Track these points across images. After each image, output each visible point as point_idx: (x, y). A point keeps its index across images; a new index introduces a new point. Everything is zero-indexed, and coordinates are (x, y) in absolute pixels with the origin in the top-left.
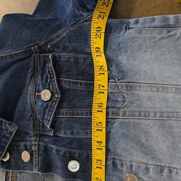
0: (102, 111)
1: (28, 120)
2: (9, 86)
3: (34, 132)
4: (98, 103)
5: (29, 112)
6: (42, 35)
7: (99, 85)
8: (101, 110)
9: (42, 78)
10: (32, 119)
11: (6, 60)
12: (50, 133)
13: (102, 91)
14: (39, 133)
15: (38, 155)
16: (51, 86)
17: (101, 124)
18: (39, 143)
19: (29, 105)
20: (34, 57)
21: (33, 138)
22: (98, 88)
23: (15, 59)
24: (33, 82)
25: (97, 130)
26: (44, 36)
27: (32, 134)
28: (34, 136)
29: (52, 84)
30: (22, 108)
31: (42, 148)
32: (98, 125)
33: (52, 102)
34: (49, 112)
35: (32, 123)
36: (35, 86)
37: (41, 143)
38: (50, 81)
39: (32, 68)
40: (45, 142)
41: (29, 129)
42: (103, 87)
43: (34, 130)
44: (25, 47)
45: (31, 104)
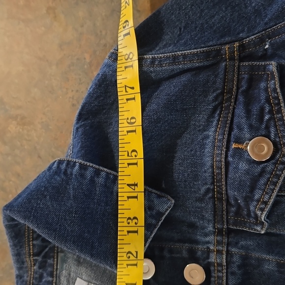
0: (135, 131)
1: (201, 200)
2: (159, 125)
3: (214, 224)
4: (128, 119)
5: (206, 184)
6: (255, 22)
7: (125, 86)
8: (133, 129)
9: (248, 112)
10: (210, 198)
11: (161, 65)
12: (259, 228)
13: (132, 96)
14: (225, 226)
15: (227, 273)
16: (272, 130)
17: (135, 153)
18: (230, 248)
19: (208, 169)
20: (226, 68)
21: (211, 238)
22: (124, 93)
23: (180, 66)
24: (219, 120)
25: (129, 164)
26: (258, 25)
27: (210, 228)
28: (215, 232)
29: (276, 126)
30: (188, 175)
31: (236, 259)
32: (130, 155)
33: (275, 164)
34: (266, 184)
35: (210, 206)
36: (227, 129)
37: (234, 250)
38: (270, 119)
39: (219, 91)
40: (242, 247)
41: (203, 218)
42: (133, 88)
43: (215, 220)
44: (211, 43)
45: (212, 167)
